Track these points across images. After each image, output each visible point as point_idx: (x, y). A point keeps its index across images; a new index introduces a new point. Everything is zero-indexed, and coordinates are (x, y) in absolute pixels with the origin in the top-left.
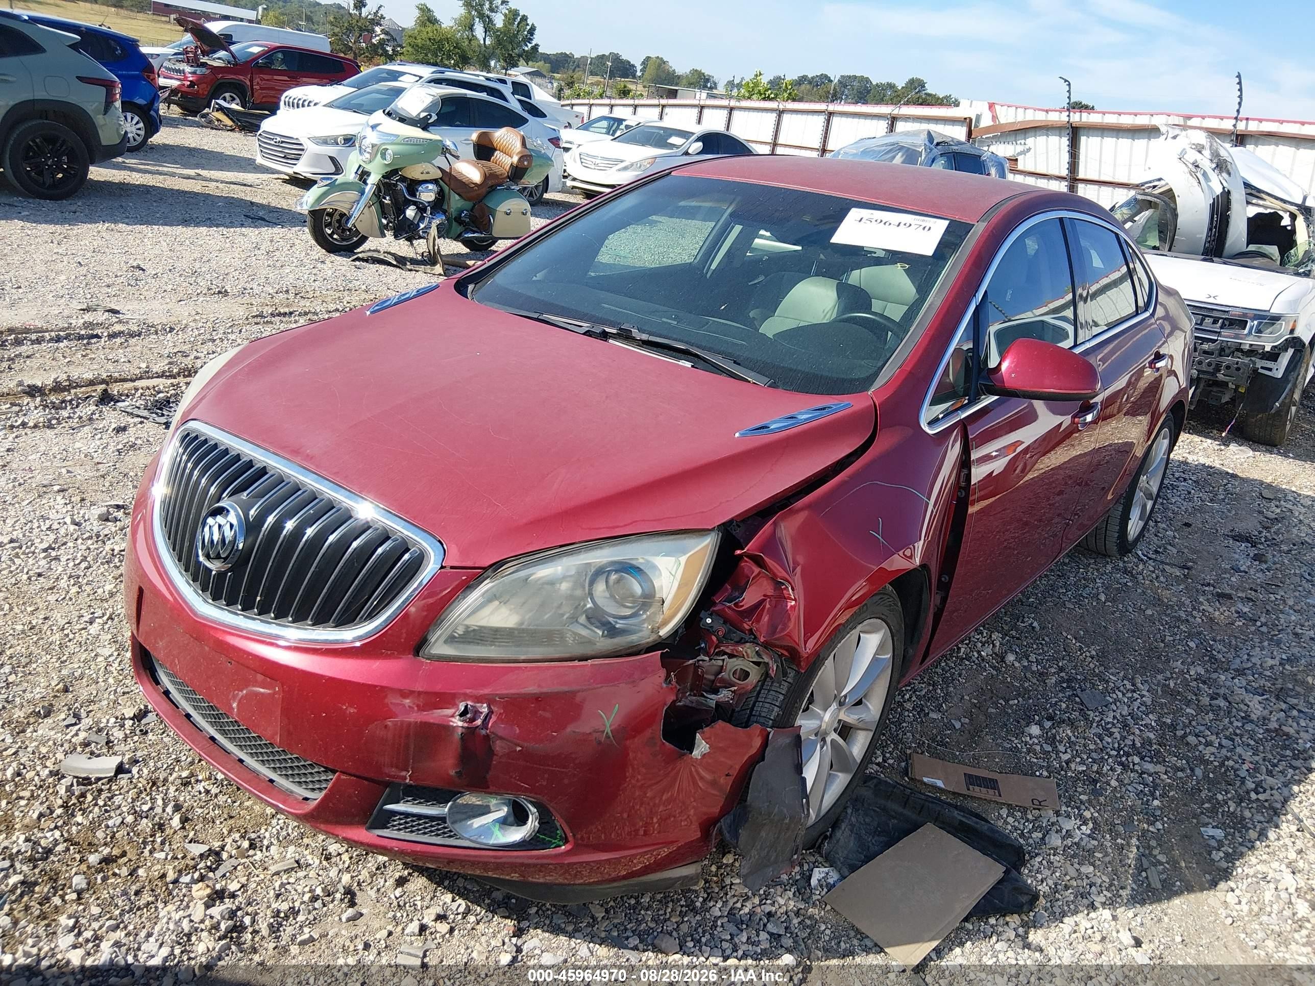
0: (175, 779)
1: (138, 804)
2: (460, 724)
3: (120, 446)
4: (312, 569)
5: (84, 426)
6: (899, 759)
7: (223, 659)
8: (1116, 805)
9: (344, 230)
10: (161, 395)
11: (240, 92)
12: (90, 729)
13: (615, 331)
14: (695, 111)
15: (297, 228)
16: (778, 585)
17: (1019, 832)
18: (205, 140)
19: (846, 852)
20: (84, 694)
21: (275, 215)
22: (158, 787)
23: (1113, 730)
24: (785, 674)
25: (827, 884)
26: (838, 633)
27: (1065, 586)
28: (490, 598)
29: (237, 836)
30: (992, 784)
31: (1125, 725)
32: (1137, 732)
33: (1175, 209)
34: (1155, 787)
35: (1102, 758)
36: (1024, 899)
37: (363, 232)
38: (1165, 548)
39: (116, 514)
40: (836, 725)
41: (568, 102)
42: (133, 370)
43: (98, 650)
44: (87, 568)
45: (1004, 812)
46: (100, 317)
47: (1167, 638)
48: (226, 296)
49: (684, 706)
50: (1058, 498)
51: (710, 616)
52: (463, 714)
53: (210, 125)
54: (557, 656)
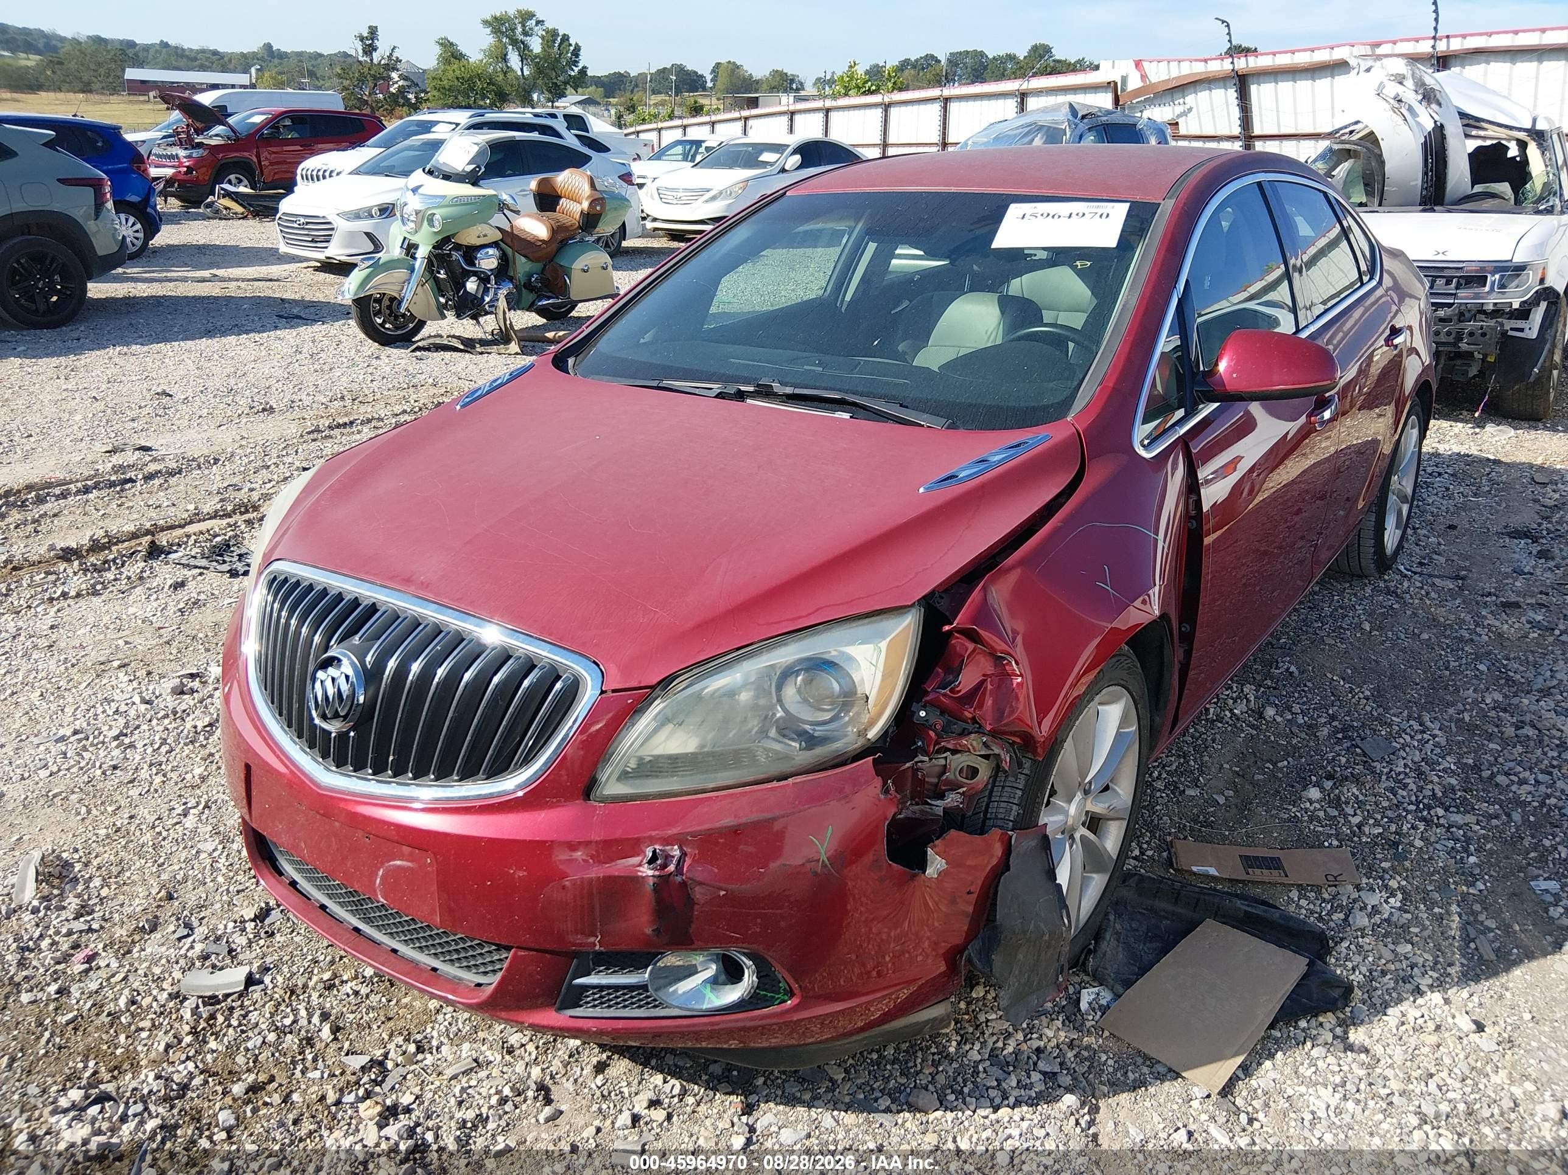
0: (316, 984)
1: (279, 1018)
2: (650, 873)
3: (182, 605)
4: (450, 715)
5: (135, 587)
6: (1159, 849)
7: (359, 834)
8: (1426, 869)
9: (396, 317)
10: (218, 539)
11: (247, 171)
12: (206, 938)
13: (751, 389)
14: (785, 119)
15: (341, 322)
16: (998, 660)
17: (1316, 915)
18: (215, 233)
19: (1116, 966)
20: (192, 900)
21: (312, 310)
22: (298, 996)
23: (1407, 781)
24: (1020, 765)
25: (1100, 1006)
26: (1075, 708)
27: (1320, 618)
28: (663, 721)
29: (400, 1040)
30: (1274, 864)
31: (1420, 774)
32: (1436, 780)
33: (1381, 155)
34: (1468, 841)
35: (1400, 815)
36: (1336, 993)
37: (419, 315)
38: (1431, 558)
39: (191, 685)
40: (1083, 818)
41: (632, 130)
42: (180, 514)
43: (199, 846)
44: (169, 752)
45: (1294, 895)
46: (130, 457)
47: (1452, 664)
48: (272, 413)
49: (906, 818)
50: (1297, 518)
51: (924, 708)
52: (652, 861)
53: (218, 215)
54: (751, 778)
